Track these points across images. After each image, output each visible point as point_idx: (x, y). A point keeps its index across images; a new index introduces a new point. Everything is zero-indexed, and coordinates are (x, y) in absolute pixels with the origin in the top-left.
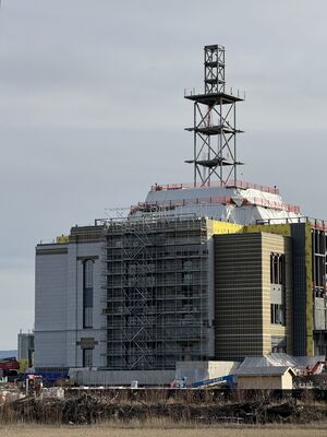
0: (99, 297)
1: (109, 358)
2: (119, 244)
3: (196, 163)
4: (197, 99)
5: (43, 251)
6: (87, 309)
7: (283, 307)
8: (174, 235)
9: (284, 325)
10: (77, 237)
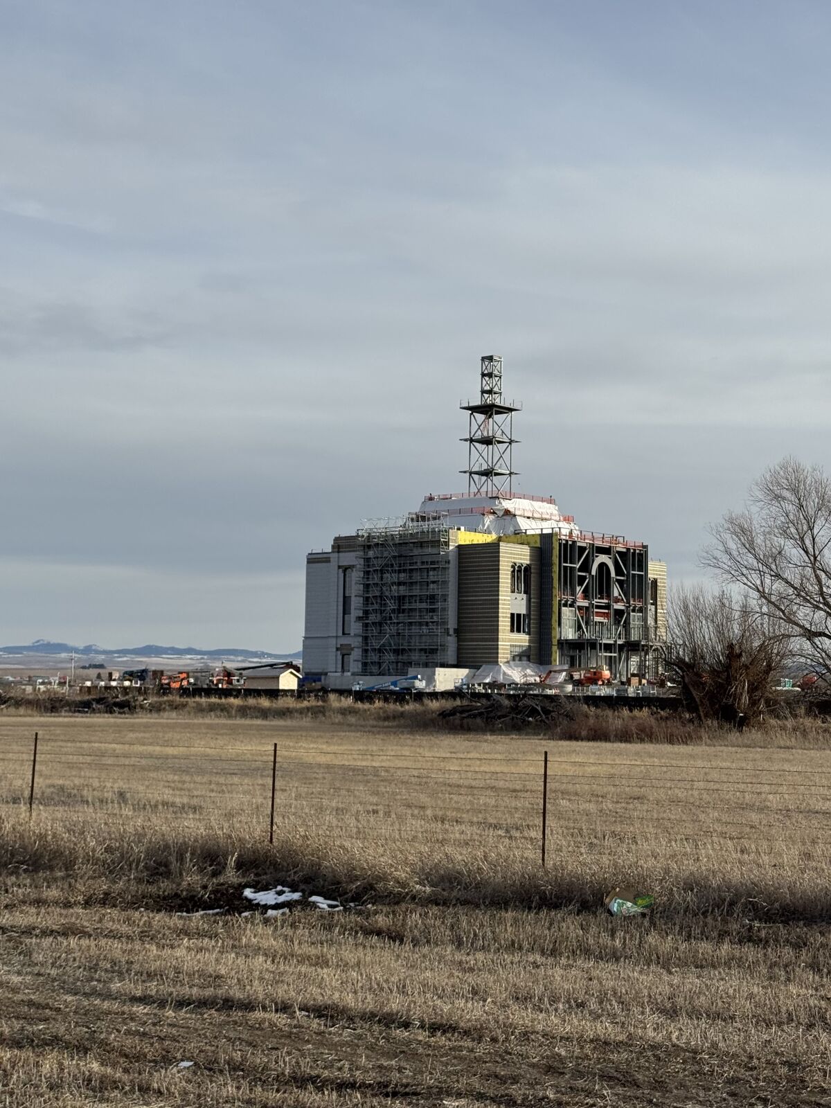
0: (356, 603)
1: (365, 664)
2: (371, 554)
3: (471, 473)
4: (474, 409)
5: (314, 560)
6: (346, 616)
7: (528, 615)
8: (421, 544)
9: (529, 633)
10: (339, 547)
